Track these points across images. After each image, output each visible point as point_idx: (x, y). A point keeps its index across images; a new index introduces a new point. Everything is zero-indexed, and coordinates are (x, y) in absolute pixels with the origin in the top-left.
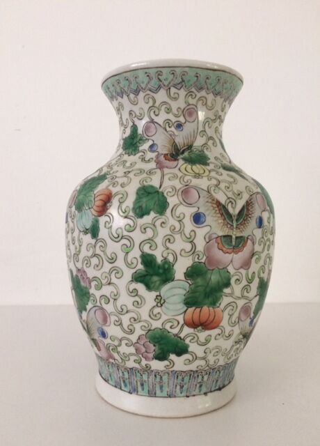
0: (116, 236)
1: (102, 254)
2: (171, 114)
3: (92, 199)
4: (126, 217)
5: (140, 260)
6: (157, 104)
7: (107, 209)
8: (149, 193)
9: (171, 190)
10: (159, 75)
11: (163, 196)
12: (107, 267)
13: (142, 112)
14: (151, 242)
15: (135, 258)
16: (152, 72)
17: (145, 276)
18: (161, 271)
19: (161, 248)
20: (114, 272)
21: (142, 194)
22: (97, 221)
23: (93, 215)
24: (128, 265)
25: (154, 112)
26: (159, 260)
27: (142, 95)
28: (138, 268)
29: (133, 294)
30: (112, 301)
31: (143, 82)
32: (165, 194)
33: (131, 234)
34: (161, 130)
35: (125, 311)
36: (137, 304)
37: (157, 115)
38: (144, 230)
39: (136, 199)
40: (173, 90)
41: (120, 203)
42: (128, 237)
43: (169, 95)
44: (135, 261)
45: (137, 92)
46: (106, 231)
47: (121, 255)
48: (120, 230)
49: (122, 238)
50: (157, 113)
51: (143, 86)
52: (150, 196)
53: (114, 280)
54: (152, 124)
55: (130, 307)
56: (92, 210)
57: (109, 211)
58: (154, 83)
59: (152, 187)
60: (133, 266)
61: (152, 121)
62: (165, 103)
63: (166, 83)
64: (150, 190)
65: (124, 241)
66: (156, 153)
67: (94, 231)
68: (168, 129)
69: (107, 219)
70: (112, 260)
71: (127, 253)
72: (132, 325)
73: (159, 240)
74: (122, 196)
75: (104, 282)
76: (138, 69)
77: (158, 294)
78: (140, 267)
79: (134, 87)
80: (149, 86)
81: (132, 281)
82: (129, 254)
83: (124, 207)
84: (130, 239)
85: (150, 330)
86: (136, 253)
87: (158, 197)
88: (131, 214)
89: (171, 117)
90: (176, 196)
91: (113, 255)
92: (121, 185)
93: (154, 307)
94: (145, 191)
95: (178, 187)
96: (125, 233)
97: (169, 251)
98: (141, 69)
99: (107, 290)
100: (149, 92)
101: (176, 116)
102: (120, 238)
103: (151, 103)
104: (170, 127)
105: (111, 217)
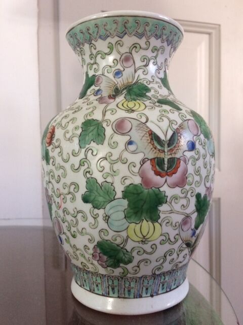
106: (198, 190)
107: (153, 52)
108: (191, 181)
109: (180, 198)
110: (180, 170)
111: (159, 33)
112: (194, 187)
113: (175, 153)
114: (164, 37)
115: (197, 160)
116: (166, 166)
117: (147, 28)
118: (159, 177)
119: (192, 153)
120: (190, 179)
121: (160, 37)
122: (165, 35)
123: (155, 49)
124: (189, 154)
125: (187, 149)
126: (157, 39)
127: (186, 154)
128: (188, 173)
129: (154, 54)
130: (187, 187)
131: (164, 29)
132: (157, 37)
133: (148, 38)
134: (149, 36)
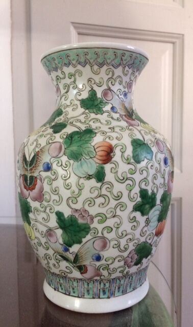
0: (122, 178)
1: (108, 194)
2: (122, 85)
3: (93, 150)
4: (129, 163)
5: (139, 195)
6: (114, 77)
7: (112, 158)
9: (151, 142)
10: (123, 56)
12: (113, 203)
13: (101, 81)
14: (145, 180)
15: (136, 193)
16: (119, 53)
17: (141, 206)
18: (150, 200)
19: (151, 184)
20: (120, 206)
21: (136, 145)
22: (103, 168)
23: (97, 163)
24: (131, 199)
25: (112, 82)
26: (150, 192)
27: (105, 67)
28: (137, 200)
29: (132, 221)
30: (114, 229)
31: (110, 59)
32: (149, 145)
33: (133, 176)
34: (116, 97)
35: (124, 234)
36: (134, 227)
37: (113, 85)
38: (141, 172)
39: (133, 150)
40: (127, 68)
41: (122, 152)
42: (131, 179)
43: (123, 72)
44: (135, 196)
45: (101, 65)
46: (113, 175)
47: (126, 193)
48: (124, 173)
49: (126, 180)
50: (113, 83)
51: (109, 61)
53: (118, 212)
54: (109, 91)
55: (129, 231)
56: (95, 159)
57: (113, 159)
58: (117, 61)
59: (139, 140)
60: (135, 199)
61: (109, 89)
62: (119, 76)
63: (125, 62)
64: (139, 142)
65: (129, 182)
66: (119, 114)
67: (100, 176)
69: (113, 165)
70: (118, 197)
71: (131, 190)
72: (127, 244)
73: (150, 178)
74: (121, 147)
75: (108, 216)
76: (109, 48)
77: (147, 217)
78: (139, 199)
79: (100, 60)
80: (113, 62)
81: (133, 211)
82: (132, 191)
83: (126, 155)
84: (132, 180)
85: (139, 245)
86: (137, 190)
87: (147, 147)
88: (132, 161)
89: (121, 87)
91: (119, 194)
92: (116, 138)
93: (144, 227)
95: (153, 140)
96: (129, 176)
97: (155, 185)
98: (112, 48)
99: (110, 222)
100: (111, 67)
101: (124, 87)
102: (125, 179)
103: (110, 76)
104: (121, 95)
105: (116, 164)
106: (57, 208)
107: (71, 78)
108: (48, 199)
109: (40, 211)
110: (37, 187)
111: (66, 61)
112: (52, 204)
113: (33, 172)
114: (74, 62)
115: (54, 180)
116: (28, 182)
117: (56, 62)
118: (25, 190)
119: (48, 174)
120: (47, 196)
121: (70, 64)
122: (74, 60)
123: (71, 75)
124: (44, 174)
125: (42, 170)
126: (68, 67)
127: (41, 173)
128: (44, 191)
129: (72, 80)
130: (45, 203)
131: (68, 56)
132: (68, 65)
133: (61, 69)
134: (61, 67)
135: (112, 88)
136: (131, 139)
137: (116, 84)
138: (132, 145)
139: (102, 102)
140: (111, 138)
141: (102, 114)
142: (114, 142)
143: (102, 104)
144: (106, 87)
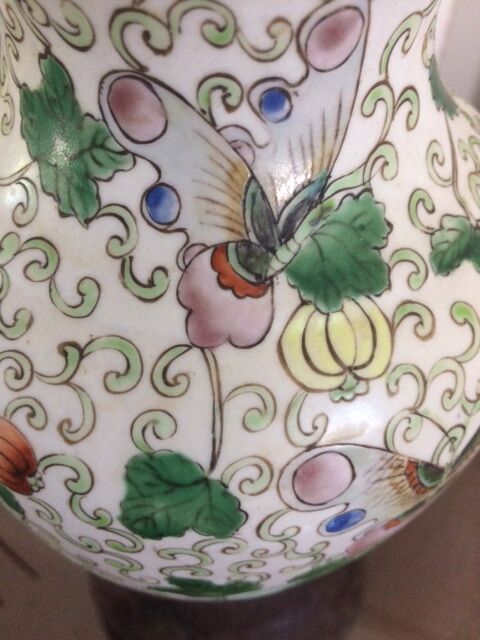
2: (235, 49)
4: (103, 529)
8: (174, 485)
9: (253, 473)
11: (226, 494)
21: (149, 484)
25: (146, 36)
32: (233, 489)
34: (185, 121)
37: (161, 52)
41: (74, 494)
50: (159, 42)
52: (180, 494)
54: (139, 85)
59: (181, 460)
61: (140, 73)
64: (175, 473)
66: (179, 239)
68: (222, 117)
83: (90, 504)
87: (210, 499)
89: (233, 61)
90: (272, 491)
92: (60, 428)
94: (159, 477)
95: (278, 463)
101: (261, 56)
104: (230, 109)
135: (157, 67)
136: (131, 451)
137: (179, 42)
138: (128, 478)
139: (102, 147)
140: (38, 421)
141: (87, 222)
142: (44, 443)
143: (100, 154)
144: (117, 63)
